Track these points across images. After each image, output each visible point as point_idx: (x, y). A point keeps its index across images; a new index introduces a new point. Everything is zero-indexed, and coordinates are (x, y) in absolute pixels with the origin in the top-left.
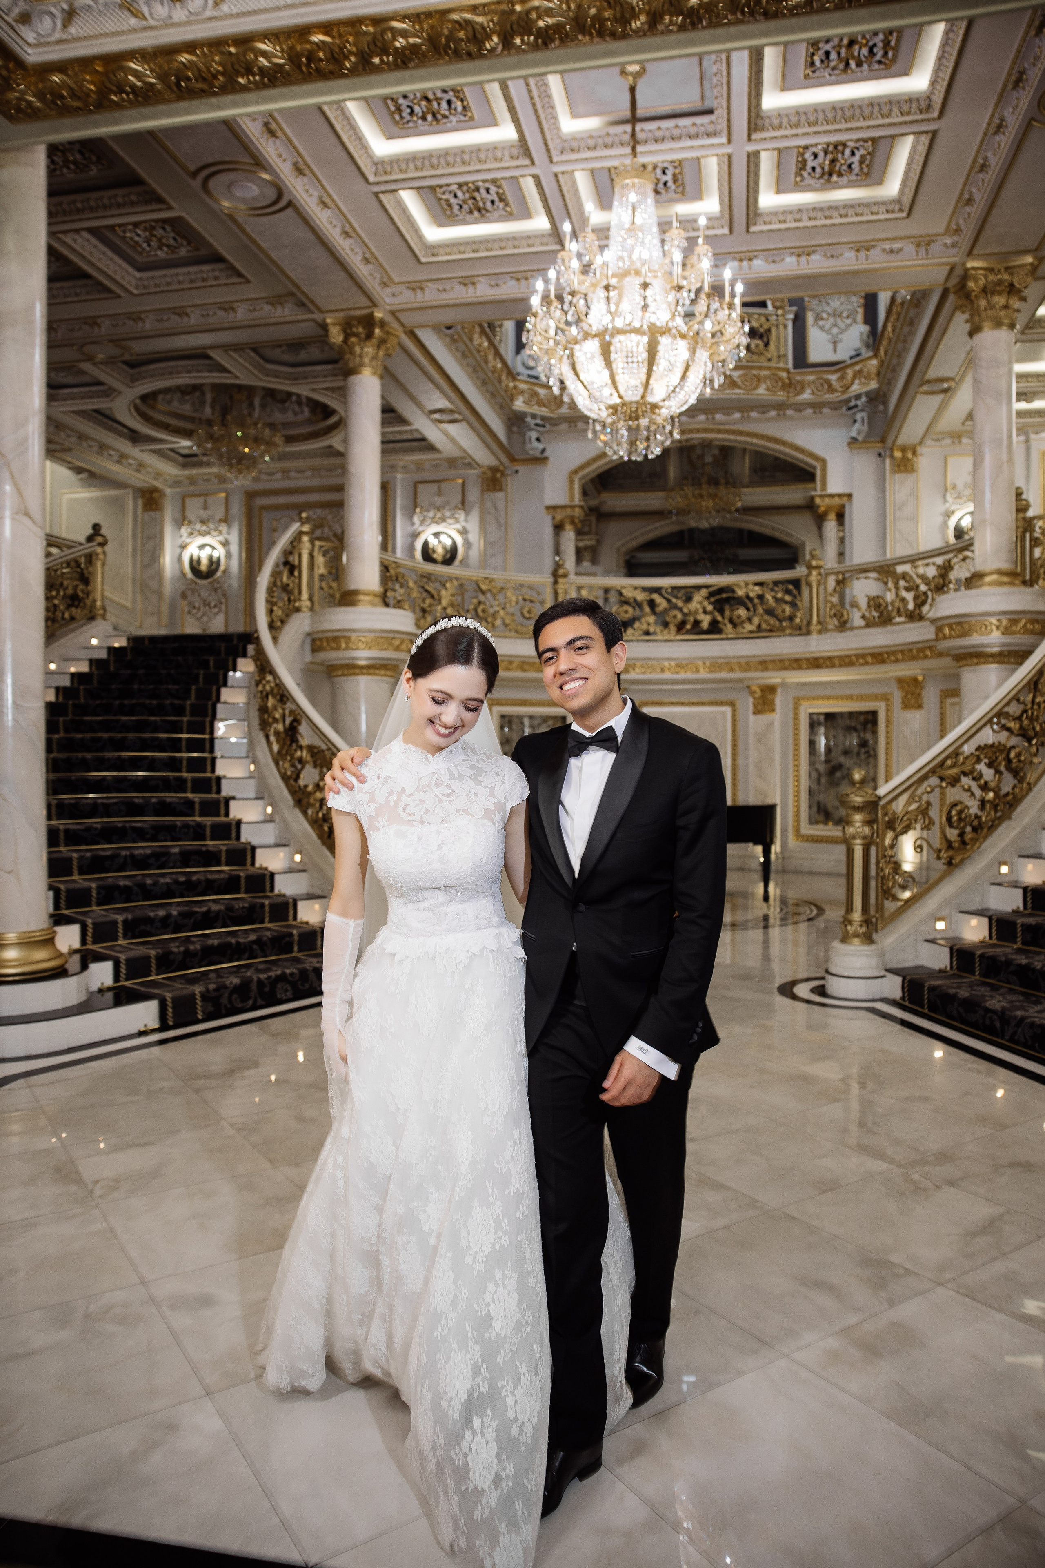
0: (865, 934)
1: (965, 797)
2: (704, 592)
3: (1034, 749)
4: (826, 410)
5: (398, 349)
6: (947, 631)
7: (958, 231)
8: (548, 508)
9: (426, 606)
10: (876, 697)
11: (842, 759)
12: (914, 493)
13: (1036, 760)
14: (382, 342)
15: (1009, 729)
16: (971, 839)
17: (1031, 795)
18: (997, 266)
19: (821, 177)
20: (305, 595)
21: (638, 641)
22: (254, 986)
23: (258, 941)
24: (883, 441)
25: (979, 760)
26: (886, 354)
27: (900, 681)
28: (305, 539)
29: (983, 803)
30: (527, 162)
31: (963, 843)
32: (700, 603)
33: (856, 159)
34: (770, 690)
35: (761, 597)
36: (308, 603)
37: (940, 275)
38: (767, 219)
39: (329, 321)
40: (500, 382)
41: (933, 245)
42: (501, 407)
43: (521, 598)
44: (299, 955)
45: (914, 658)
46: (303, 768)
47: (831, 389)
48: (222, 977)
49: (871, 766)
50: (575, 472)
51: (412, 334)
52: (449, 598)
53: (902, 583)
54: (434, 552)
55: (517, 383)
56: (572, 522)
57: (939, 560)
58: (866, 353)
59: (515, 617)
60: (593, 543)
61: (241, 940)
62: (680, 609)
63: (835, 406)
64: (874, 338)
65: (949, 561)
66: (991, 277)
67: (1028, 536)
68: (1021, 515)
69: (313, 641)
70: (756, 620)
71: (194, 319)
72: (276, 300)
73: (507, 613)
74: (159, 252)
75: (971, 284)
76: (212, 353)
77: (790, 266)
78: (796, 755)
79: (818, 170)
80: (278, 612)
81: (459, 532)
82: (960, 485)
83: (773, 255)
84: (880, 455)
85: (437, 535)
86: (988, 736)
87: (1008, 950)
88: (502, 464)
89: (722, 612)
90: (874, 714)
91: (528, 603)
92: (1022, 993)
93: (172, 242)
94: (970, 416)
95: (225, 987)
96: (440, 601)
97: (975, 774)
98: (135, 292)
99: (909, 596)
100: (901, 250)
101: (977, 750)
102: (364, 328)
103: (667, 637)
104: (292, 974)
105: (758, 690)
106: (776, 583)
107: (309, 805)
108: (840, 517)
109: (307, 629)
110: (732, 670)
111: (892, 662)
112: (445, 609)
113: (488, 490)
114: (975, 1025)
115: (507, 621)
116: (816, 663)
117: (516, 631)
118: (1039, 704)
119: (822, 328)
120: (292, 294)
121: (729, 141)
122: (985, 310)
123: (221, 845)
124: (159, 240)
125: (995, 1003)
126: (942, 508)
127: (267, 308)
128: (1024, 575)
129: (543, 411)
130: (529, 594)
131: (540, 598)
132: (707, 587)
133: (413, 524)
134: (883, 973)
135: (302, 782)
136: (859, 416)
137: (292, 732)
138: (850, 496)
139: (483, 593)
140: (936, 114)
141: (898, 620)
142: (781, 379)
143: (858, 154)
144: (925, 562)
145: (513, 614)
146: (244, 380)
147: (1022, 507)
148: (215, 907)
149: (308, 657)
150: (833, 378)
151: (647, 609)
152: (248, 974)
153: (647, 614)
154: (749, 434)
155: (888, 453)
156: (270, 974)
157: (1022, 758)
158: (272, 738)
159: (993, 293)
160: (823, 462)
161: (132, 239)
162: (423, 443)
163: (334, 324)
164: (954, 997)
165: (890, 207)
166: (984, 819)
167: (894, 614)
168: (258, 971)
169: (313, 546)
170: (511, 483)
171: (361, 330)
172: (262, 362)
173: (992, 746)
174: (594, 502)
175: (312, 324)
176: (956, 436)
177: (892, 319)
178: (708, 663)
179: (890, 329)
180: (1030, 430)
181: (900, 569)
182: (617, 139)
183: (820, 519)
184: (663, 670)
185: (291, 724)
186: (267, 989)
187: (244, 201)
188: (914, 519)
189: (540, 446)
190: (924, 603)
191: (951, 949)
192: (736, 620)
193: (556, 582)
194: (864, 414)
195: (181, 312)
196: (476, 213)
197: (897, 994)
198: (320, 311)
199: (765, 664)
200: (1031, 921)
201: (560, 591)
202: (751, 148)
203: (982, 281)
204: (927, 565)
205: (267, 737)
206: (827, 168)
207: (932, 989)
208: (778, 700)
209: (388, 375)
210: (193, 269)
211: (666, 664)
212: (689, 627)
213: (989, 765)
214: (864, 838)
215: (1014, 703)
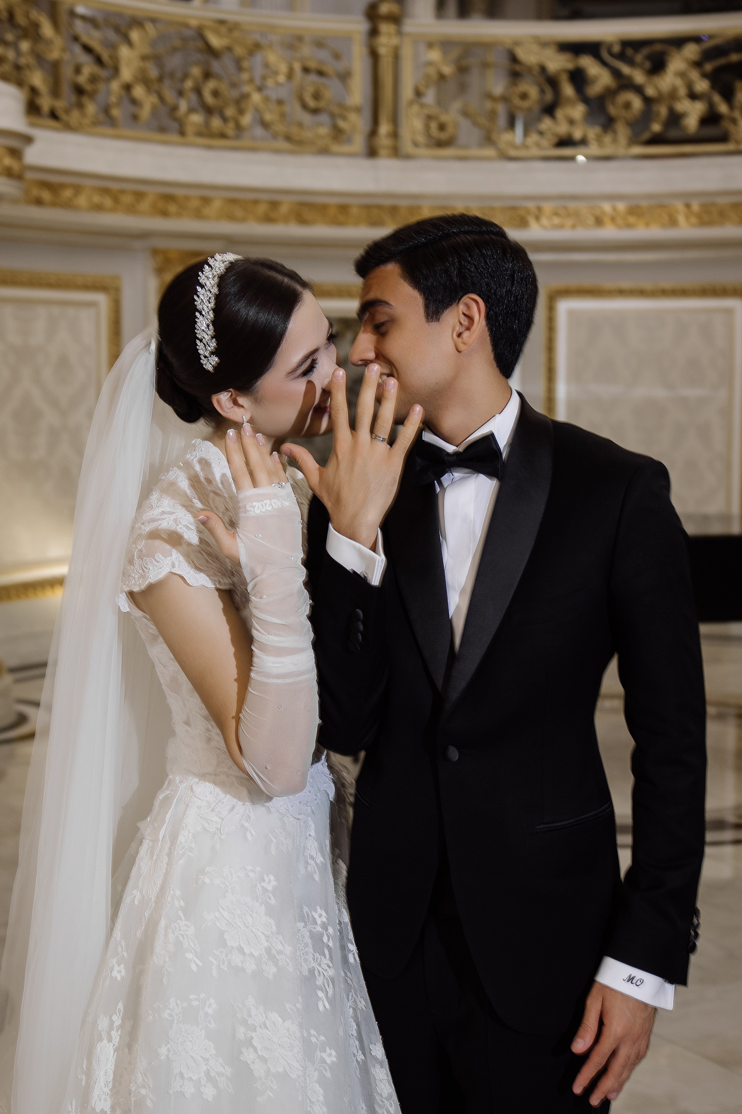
2: (691, 51)
9: (82, 79)
21: (546, 159)
32: (682, 75)
43: (297, 67)
52: (137, 64)
59: (287, 108)
62: (639, 90)
73: (267, 100)
89: (727, 93)
91: (313, 78)
96: (116, 70)
103: (608, 150)
112: (128, 88)
115: (268, 117)
117: (288, 138)
130: (314, 56)
131: (341, 66)
132: (696, 39)
145: (280, 102)
151: (568, 90)
153: (570, 102)
178: (696, 207)
184: (599, 222)
193: (374, 33)
201: (383, 51)
211: (607, 207)
212: (656, 128)
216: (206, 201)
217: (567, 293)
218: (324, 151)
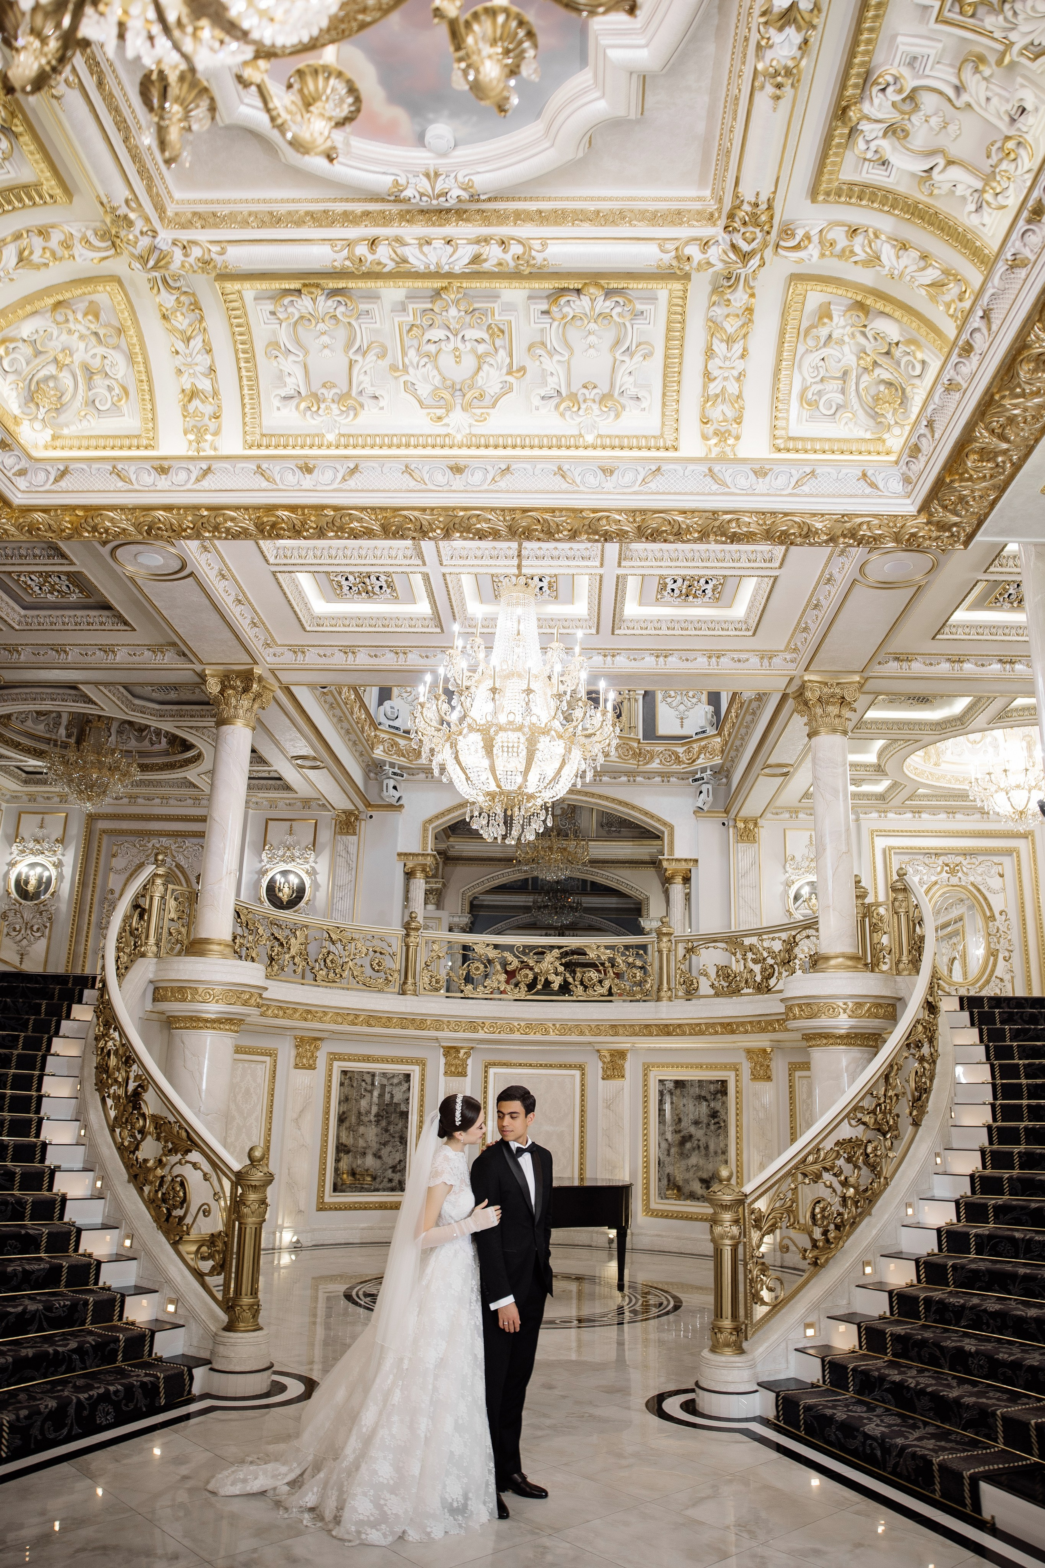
0: (735, 1342)
1: (826, 1193)
2: (556, 953)
3: (888, 1143)
4: (673, 779)
5: (273, 702)
6: (796, 1010)
7: (796, 650)
8: (399, 855)
10: (725, 1067)
11: (693, 1130)
12: (756, 864)
13: (891, 1155)
14: (258, 695)
15: (864, 1123)
16: (835, 1238)
17: (889, 1189)
18: (830, 682)
19: (679, 597)
20: (152, 940)
22: (72, 1410)
23: (79, 1350)
24: (727, 812)
25: (838, 1156)
26: (729, 735)
27: (749, 1051)
28: (159, 881)
29: (844, 1199)
30: (420, 562)
31: (827, 1241)
32: (552, 963)
33: (709, 587)
34: (621, 1054)
35: (612, 961)
36: (154, 949)
37: (782, 683)
38: (631, 625)
39: (207, 672)
40: (363, 732)
41: (774, 660)
42: (361, 755)
43: (371, 950)
44: (123, 1365)
45: (763, 1030)
46: (143, 1139)
47: (678, 760)
48: (35, 1399)
49: (721, 1138)
50: (430, 821)
51: (288, 690)
52: (298, 947)
53: (750, 955)
54: (280, 890)
55: (378, 733)
56: (424, 870)
57: (784, 936)
58: (711, 731)
59: (365, 969)
60: (439, 886)
61: (60, 1349)
62: (531, 969)
63: (682, 776)
64: (718, 721)
65: (794, 937)
66: (826, 690)
67: (867, 920)
68: (860, 901)
69: (156, 989)
70: (607, 984)
71: (72, 656)
72: (157, 648)
73: (356, 965)
74: (49, 596)
75: (808, 694)
76: (80, 686)
77: (649, 663)
78: (646, 1124)
79: (677, 592)
80: (124, 958)
81: (307, 872)
82: (798, 858)
83: (634, 653)
84: (724, 824)
85: (284, 873)
86: (847, 1131)
87: (880, 1363)
88: (357, 809)
89: (573, 973)
90: (724, 1083)
91: (378, 955)
92: (899, 1415)
93: (64, 588)
94: (807, 795)
95: (39, 1413)
96: (289, 950)
97: (836, 1169)
98: (17, 627)
99: (757, 968)
100: (747, 660)
101: (836, 1144)
102: (242, 682)
103: (517, 997)
104: (116, 1392)
105: (607, 1055)
106: (627, 947)
107: (146, 1182)
108: (687, 880)
109: (151, 976)
110: (582, 1033)
111: (740, 1033)
112: (293, 957)
113: (341, 833)
114: (854, 1453)
115: (356, 974)
116: (667, 1030)
117: (365, 984)
118: (891, 1098)
119: (669, 704)
120: (174, 644)
121: (602, 565)
122: (821, 717)
123: (43, 1229)
124: (52, 586)
125: (874, 1427)
126: (783, 878)
127: (148, 654)
128: (866, 958)
129: (402, 761)
130: (379, 945)
131: (391, 950)
132: (560, 947)
133: (261, 861)
134: (756, 1387)
135: (141, 1155)
136: (704, 788)
137: (135, 1099)
138: (696, 861)
139: (333, 943)
140: (777, 565)
141: (745, 991)
142: (631, 748)
143: (711, 584)
144: (771, 936)
145: (362, 966)
146: (109, 711)
147: (861, 896)
148: (32, 1307)
149: (149, 1006)
150: (680, 750)
151: (498, 967)
152: (66, 1393)
153: (499, 973)
154: (600, 797)
155: (731, 823)
156: (91, 1393)
157: (879, 1153)
158: (110, 1102)
159: (827, 703)
160: (671, 828)
161: (26, 583)
162: (278, 782)
163: (213, 676)
164: (831, 1419)
165: (738, 626)
166: (846, 1216)
167: (743, 984)
168: (78, 1389)
169: (166, 890)
170: (365, 828)
171: (239, 683)
172: (130, 697)
173: (850, 1140)
174: (442, 846)
175: (191, 672)
176: (794, 812)
177: (735, 706)
178: (558, 1026)
179: (733, 714)
180: (859, 810)
181: (747, 941)
182: (502, 553)
183: (666, 881)
184: (512, 1031)
185: (135, 1090)
186: (85, 1413)
187: (148, 567)
188: (757, 887)
189: (397, 794)
190: (771, 976)
191: (823, 1361)
192: (586, 982)
193: (407, 935)
194: (710, 787)
195: (60, 649)
196: (364, 594)
197: (771, 1413)
198: (201, 662)
199: (615, 1028)
200: (899, 1330)
201: (411, 944)
202: (621, 571)
203: (818, 694)
204: (773, 939)
205: (103, 1100)
206: (684, 591)
207: (808, 1408)
208: (628, 1065)
209: (259, 726)
210: (79, 613)
211: (516, 1024)
212: (539, 987)
213: (849, 1160)
214: (732, 1238)
215: (869, 1096)
216: (325, 1013)
217: (494, 1064)
218: (381, 991)
